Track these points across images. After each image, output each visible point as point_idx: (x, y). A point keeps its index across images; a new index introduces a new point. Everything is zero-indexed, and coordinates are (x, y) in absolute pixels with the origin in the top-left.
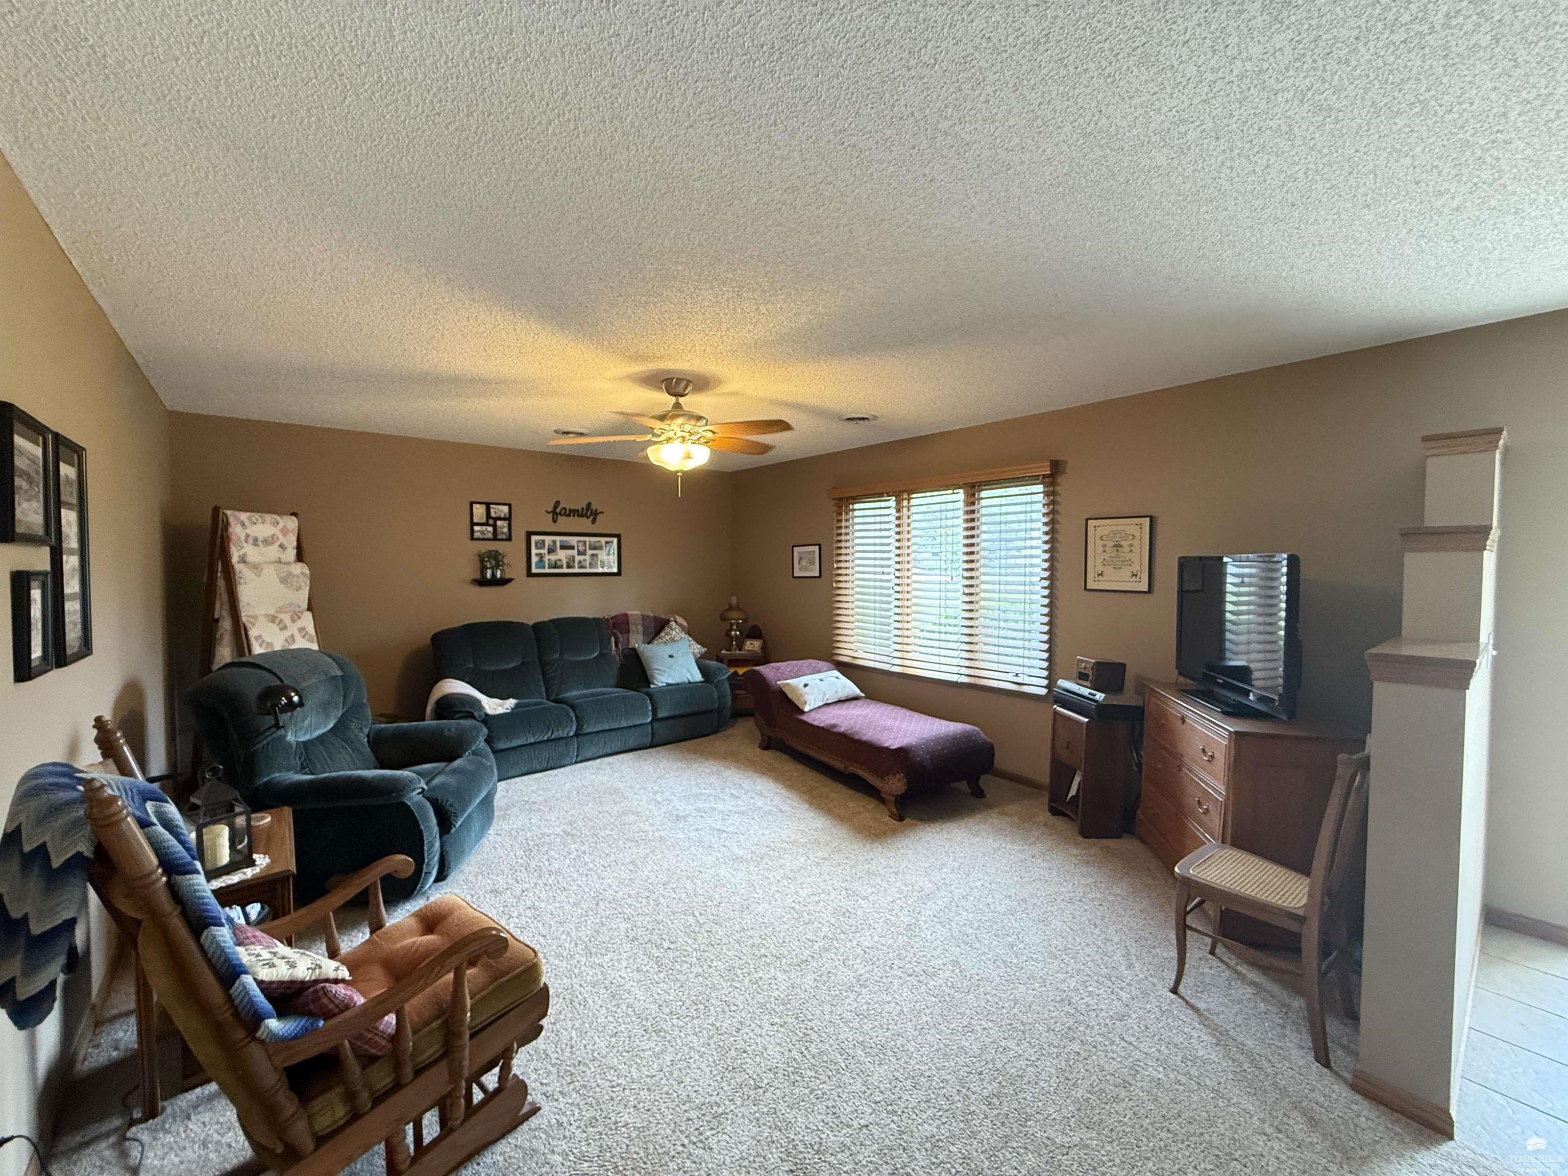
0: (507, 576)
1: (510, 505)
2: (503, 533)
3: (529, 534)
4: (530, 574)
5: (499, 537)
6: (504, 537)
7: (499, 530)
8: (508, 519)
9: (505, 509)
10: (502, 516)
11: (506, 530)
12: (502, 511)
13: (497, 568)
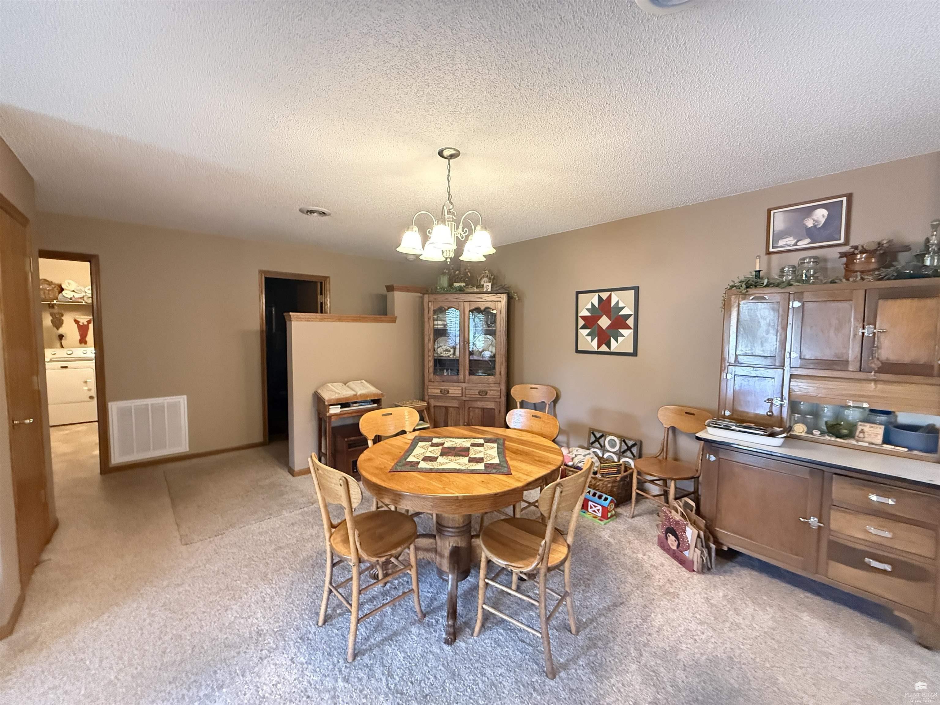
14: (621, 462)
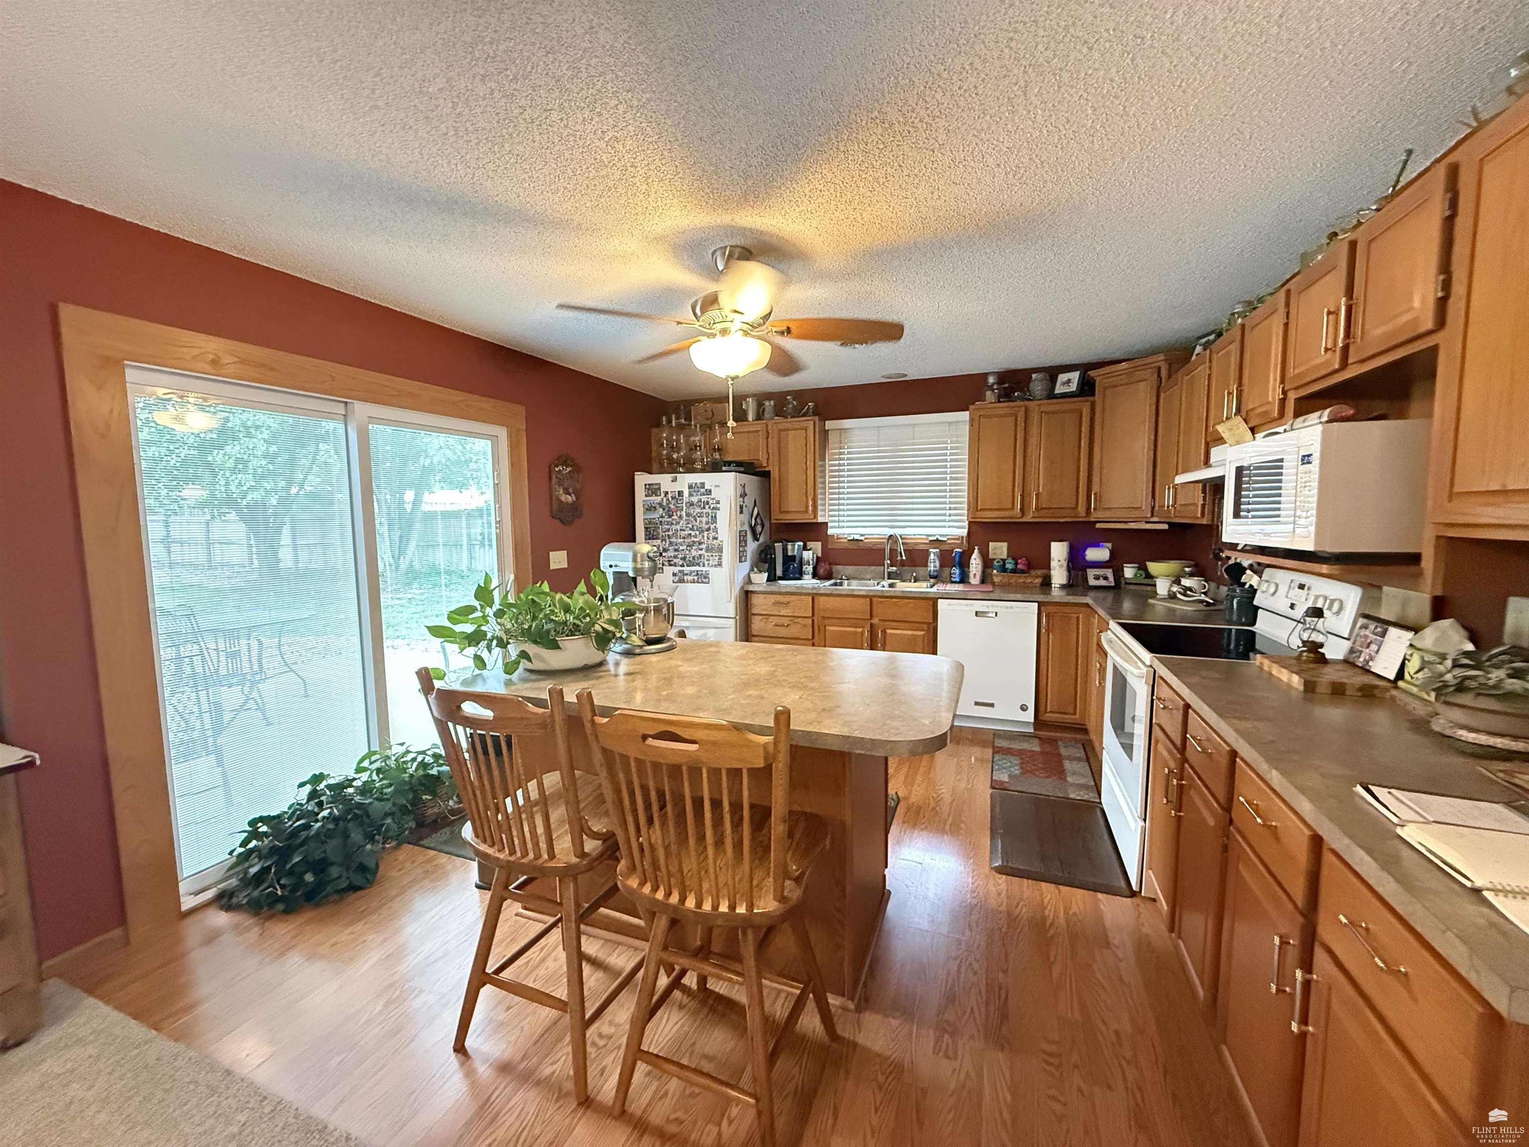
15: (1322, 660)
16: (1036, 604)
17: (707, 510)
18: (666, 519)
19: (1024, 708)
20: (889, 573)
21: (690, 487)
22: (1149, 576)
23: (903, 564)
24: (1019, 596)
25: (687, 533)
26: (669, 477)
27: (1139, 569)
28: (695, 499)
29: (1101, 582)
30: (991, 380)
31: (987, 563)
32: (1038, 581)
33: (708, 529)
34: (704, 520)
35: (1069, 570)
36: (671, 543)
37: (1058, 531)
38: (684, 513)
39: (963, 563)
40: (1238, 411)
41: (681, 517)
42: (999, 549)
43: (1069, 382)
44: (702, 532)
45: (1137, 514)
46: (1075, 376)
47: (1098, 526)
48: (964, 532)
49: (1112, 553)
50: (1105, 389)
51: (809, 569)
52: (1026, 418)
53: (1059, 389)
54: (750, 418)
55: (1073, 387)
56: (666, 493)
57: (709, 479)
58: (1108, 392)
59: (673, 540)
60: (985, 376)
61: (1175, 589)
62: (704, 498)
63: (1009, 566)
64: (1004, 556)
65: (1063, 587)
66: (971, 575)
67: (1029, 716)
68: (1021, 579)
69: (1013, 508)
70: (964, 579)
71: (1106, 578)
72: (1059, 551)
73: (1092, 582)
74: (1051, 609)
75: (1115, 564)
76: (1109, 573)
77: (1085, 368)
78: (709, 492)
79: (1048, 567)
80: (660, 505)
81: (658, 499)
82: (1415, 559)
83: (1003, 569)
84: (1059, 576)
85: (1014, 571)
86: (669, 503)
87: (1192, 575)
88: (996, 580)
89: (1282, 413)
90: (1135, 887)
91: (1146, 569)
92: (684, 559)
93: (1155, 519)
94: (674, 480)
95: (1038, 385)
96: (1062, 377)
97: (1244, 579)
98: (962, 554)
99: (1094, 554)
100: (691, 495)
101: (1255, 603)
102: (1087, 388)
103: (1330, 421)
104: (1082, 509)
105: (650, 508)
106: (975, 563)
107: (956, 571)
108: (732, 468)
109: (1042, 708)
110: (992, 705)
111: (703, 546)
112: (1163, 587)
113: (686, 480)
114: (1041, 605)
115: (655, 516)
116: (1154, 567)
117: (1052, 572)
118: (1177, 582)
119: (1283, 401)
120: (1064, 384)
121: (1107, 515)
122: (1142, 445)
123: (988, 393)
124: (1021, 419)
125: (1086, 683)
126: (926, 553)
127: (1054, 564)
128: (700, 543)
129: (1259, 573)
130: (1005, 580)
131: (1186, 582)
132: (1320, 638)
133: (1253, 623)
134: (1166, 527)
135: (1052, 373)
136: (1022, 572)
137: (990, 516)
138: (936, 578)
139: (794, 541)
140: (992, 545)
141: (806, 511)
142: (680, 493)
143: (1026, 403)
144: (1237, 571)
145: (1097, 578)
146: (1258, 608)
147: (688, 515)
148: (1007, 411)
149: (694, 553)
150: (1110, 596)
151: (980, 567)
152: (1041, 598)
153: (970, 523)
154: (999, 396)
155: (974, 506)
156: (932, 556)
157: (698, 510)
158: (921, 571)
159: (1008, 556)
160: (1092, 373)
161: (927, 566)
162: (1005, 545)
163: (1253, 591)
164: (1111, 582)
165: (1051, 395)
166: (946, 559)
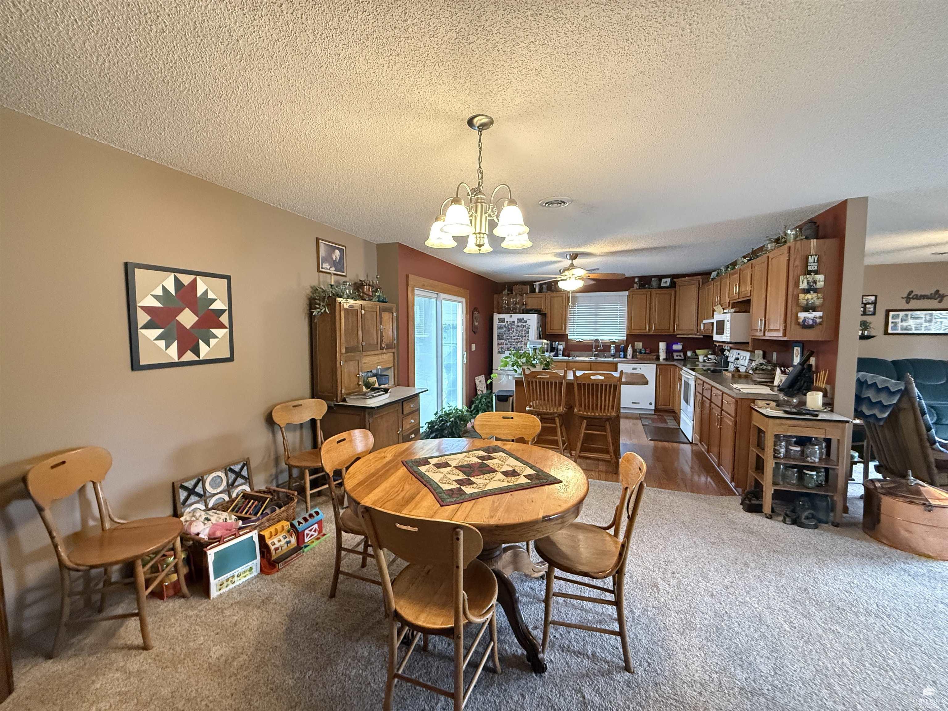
0: (872, 334)
1: (876, 296)
2: (870, 311)
3: (888, 312)
4: (886, 333)
5: (868, 313)
6: (870, 313)
7: (867, 309)
8: (875, 303)
9: (873, 298)
10: (870, 302)
11: (872, 309)
12: (870, 299)
13: (866, 330)
14: (234, 495)
15: (739, 371)
16: (655, 365)
17: (525, 328)
18: (507, 332)
19: (651, 404)
20: (594, 354)
21: (518, 319)
22: (697, 355)
23: (600, 351)
24: (648, 362)
25: (516, 337)
26: (509, 315)
27: (693, 352)
28: (520, 324)
29: (679, 358)
30: (636, 280)
31: (634, 351)
32: (655, 357)
33: (525, 336)
34: (523, 332)
35: (666, 353)
36: (509, 342)
37: (662, 338)
38: (515, 330)
39: (625, 350)
40: (720, 304)
41: (513, 331)
42: (639, 345)
43: (666, 282)
44: (522, 337)
45: (691, 332)
46: (669, 280)
47: (678, 336)
48: (625, 338)
49: (683, 347)
50: (680, 286)
51: (561, 352)
52: (650, 295)
53: (662, 285)
54: (537, 291)
55: (668, 284)
56: (507, 322)
57: (526, 316)
58: (681, 287)
59: (510, 340)
60: (634, 278)
61: (705, 358)
62: (524, 324)
63: (643, 352)
64: (641, 348)
65: (664, 359)
66: (628, 355)
67: (653, 407)
68: (648, 356)
69: (645, 329)
70: (625, 357)
71: (680, 356)
72: (662, 346)
73: (675, 357)
74: (661, 367)
75: (684, 350)
76: (682, 354)
77: (673, 277)
78: (526, 322)
79: (658, 352)
80: (505, 326)
81: (503, 324)
82: (748, 343)
83: (641, 353)
84: (662, 356)
85: (645, 353)
86: (508, 325)
87: (711, 354)
88: (638, 357)
89: (729, 306)
90: (691, 441)
91: (695, 352)
92: (514, 348)
93: (698, 334)
94: (511, 317)
95: (654, 283)
96: (664, 280)
97: (725, 353)
98: (624, 347)
99: (675, 347)
100: (518, 323)
101: (728, 360)
102: (673, 285)
103: (734, 312)
104: (671, 330)
105: (500, 328)
106: (630, 350)
107: (622, 354)
108: (533, 312)
109: (657, 403)
110: (639, 403)
111: (523, 343)
112: (701, 359)
113: (516, 317)
114: (657, 365)
115: (502, 331)
116: (698, 352)
117: (660, 354)
118: (706, 356)
119: (729, 303)
120: (664, 283)
121: (680, 332)
122: (694, 307)
123: (635, 285)
124: (648, 296)
125: (674, 391)
126: (610, 347)
127: (660, 351)
128: (521, 342)
129: (729, 351)
130: (642, 357)
131: (709, 356)
132: (738, 366)
133: (728, 367)
134: (702, 337)
135: (660, 278)
136: (648, 354)
137: (637, 332)
138: (614, 356)
139: (555, 341)
140: (636, 343)
141: (562, 329)
142: (514, 322)
143: (650, 290)
144: (723, 350)
145: (677, 356)
146: (729, 362)
147: (517, 330)
148: (642, 293)
149: (519, 345)
150: (683, 363)
151: (631, 352)
152: (657, 362)
153: (627, 335)
154: (640, 286)
155: (630, 327)
156: (612, 348)
157: (521, 329)
158: (608, 353)
159: (643, 347)
160: (675, 280)
161: (610, 351)
162: (641, 344)
163: (727, 357)
164: (683, 357)
165: (660, 287)
166: (618, 349)
